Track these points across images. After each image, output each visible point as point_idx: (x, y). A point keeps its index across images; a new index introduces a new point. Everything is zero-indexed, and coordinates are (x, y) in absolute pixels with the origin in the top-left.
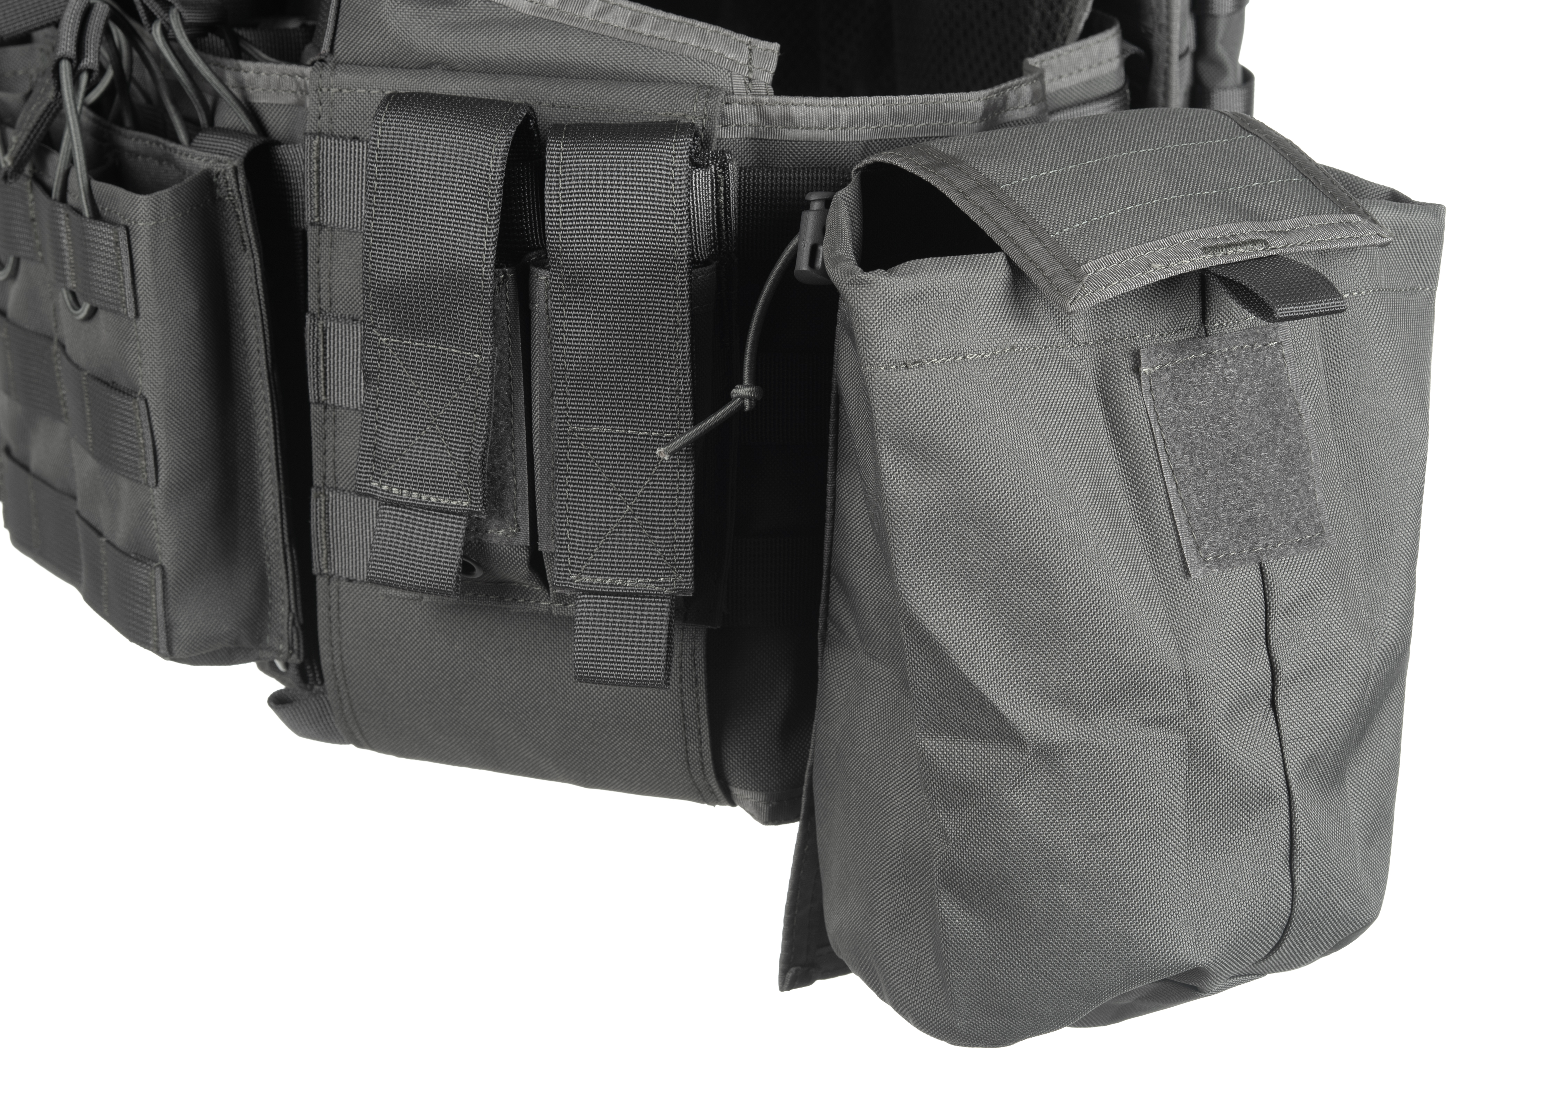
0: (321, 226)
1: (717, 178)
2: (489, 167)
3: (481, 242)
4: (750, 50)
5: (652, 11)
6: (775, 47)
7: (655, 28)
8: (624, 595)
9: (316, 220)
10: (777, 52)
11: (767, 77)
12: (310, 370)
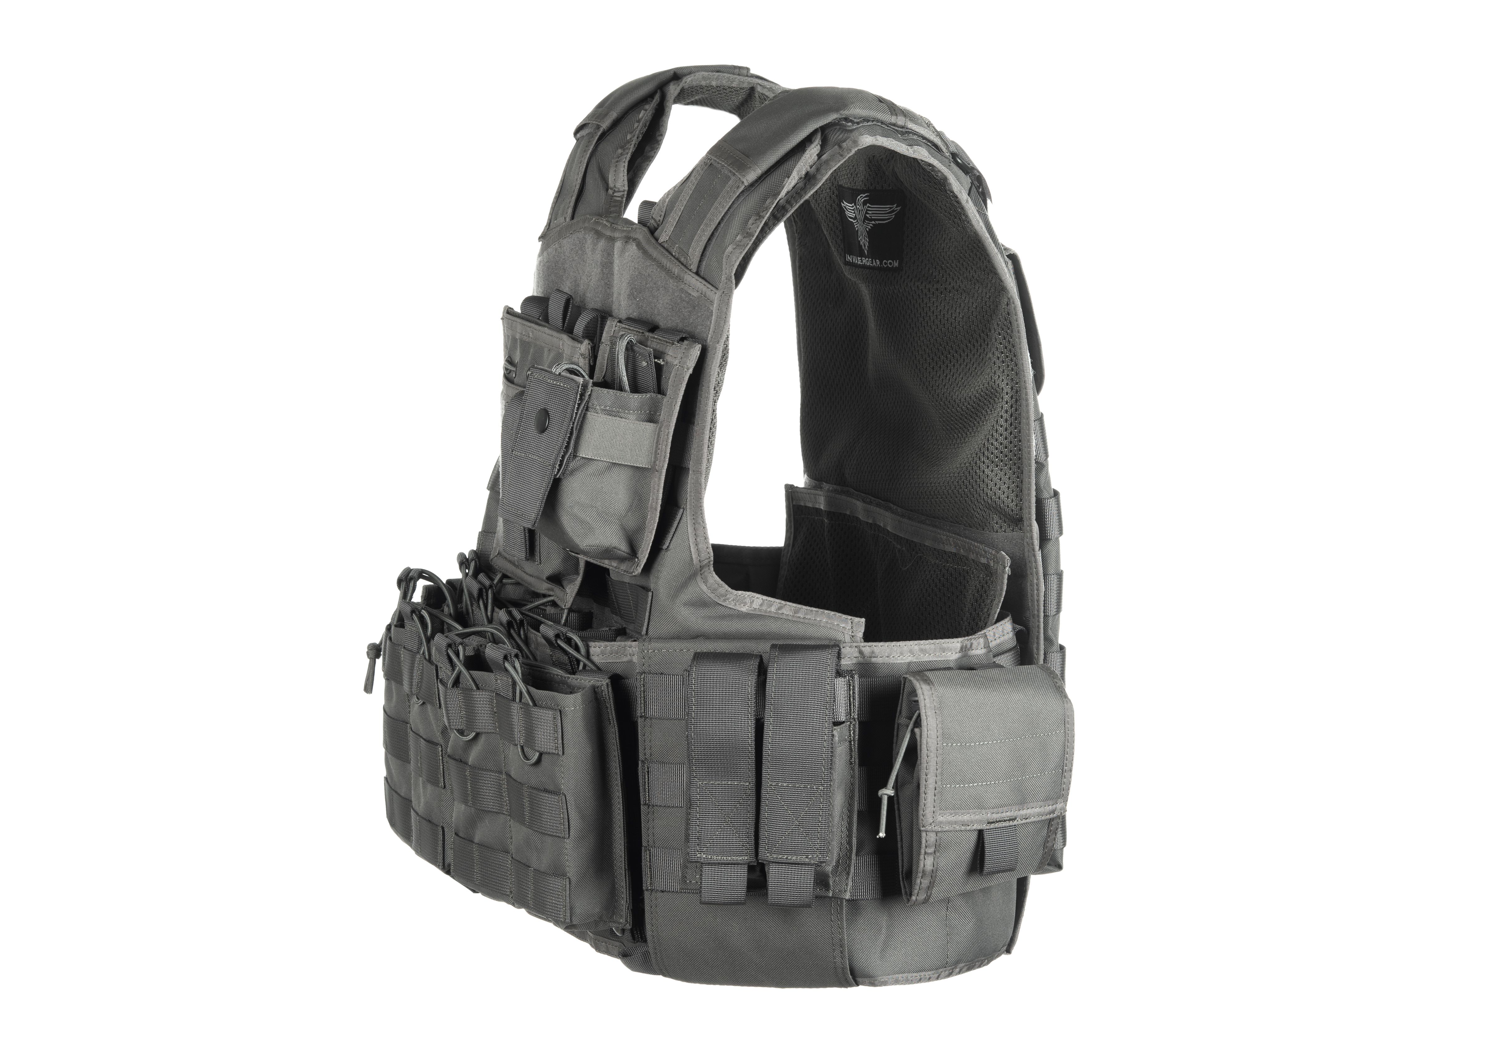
0: (646, 718)
1: (849, 682)
2: (748, 692)
3: (748, 728)
4: (852, 622)
5: (804, 607)
6: (863, 620)
7: (806, 614)
8: (792, 864)
9: (643, 714)
10: (864, 622)
11: (860, 634)
12: (641, 788)
